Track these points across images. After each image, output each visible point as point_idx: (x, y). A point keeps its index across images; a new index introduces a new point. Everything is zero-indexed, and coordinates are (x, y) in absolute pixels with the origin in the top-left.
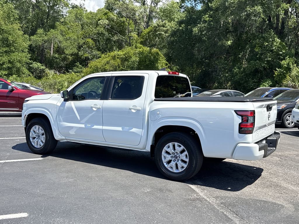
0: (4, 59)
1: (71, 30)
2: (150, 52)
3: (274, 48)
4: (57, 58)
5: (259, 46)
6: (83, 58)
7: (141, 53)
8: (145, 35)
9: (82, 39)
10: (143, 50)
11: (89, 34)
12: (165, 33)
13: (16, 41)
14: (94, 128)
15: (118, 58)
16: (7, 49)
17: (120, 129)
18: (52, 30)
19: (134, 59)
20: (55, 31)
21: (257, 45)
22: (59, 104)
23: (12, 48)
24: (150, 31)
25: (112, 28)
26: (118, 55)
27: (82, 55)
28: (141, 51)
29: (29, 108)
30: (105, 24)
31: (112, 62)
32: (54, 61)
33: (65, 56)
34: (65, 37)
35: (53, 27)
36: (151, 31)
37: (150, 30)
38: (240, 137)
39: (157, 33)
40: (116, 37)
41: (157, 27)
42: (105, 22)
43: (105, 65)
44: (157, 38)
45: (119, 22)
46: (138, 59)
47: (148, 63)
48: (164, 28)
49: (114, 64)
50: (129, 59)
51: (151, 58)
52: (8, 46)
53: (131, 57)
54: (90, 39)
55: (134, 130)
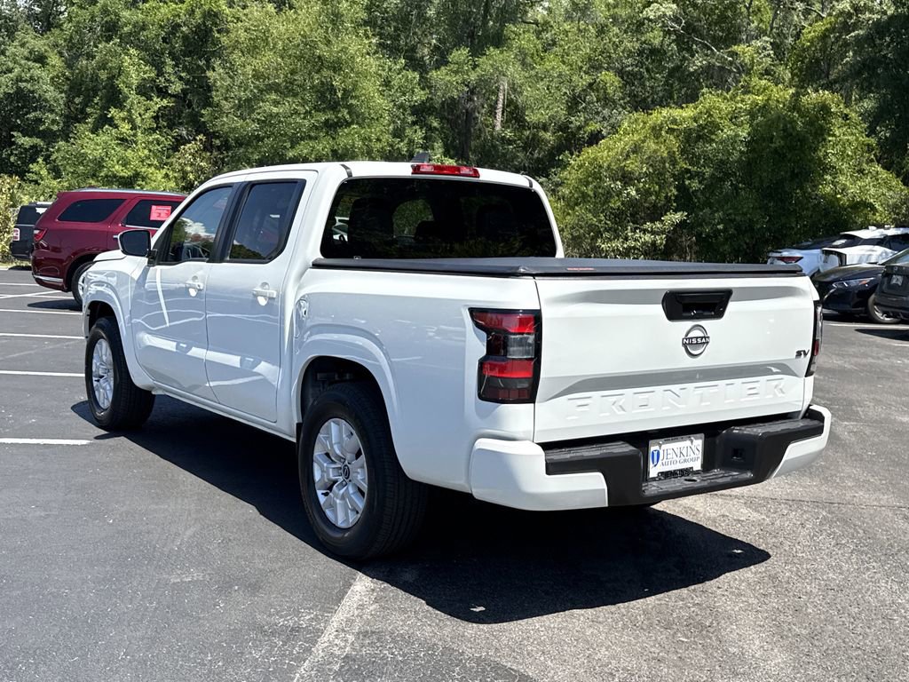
0: (320, 147)
1: (561, 46)
2: (795, 105)
4: (510, 142)
6: (583, 138)
8: (809, 47)
9: (586, 73)
10: (769, 99)
11: (610, 57)
13: (353, 90)
15: (671, 131)
16: (330, 115)
18: (492, 51)
19: (727, 132)
20: (502, 52)
23: (345, 113)
24: (827, 30)
25: (690, 28)
26: (674, 121)
27: (579, 128)
30: (665, 15)
31: (651, 145)
32: (497, 151)
33: (534, 135)
34: (533, 73)
35: (499, 41)
36: (832, 29)
37: (829, 26)
38: (483, 415)
40: (701, 59)
41: (850, 15)
42: (663, 10)
43: (625, 160)
44: (851, 53)
45: (717, 8)
46: (743, 133)
47: (778, 143)
49: (655, 151)
50: (713, 133)
51: (794, 128)
52: (334, 107)
53: (718, 127)
54: (611, 74)
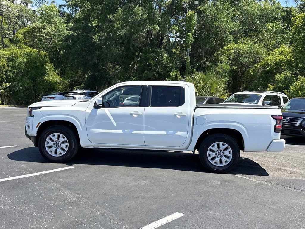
2: (38, 54)
3: (163, 61)
5: (153, 59)
7: (29, 54)
10: (31, 51)
12: (45, 35)
14: (135, 133)
17: (164, 133)
21: (151, 58)
22: (89, 111)
26: (4, 55)
28: (29, 52)
29: (45, 115)
36: (28, 32)
39: (37, 35)
46: (26, 60)
48: (45, 30)
51: (40, 60)
53: (17, 58)
55: (179, 133)
